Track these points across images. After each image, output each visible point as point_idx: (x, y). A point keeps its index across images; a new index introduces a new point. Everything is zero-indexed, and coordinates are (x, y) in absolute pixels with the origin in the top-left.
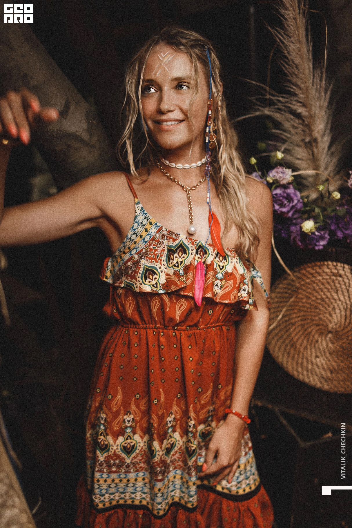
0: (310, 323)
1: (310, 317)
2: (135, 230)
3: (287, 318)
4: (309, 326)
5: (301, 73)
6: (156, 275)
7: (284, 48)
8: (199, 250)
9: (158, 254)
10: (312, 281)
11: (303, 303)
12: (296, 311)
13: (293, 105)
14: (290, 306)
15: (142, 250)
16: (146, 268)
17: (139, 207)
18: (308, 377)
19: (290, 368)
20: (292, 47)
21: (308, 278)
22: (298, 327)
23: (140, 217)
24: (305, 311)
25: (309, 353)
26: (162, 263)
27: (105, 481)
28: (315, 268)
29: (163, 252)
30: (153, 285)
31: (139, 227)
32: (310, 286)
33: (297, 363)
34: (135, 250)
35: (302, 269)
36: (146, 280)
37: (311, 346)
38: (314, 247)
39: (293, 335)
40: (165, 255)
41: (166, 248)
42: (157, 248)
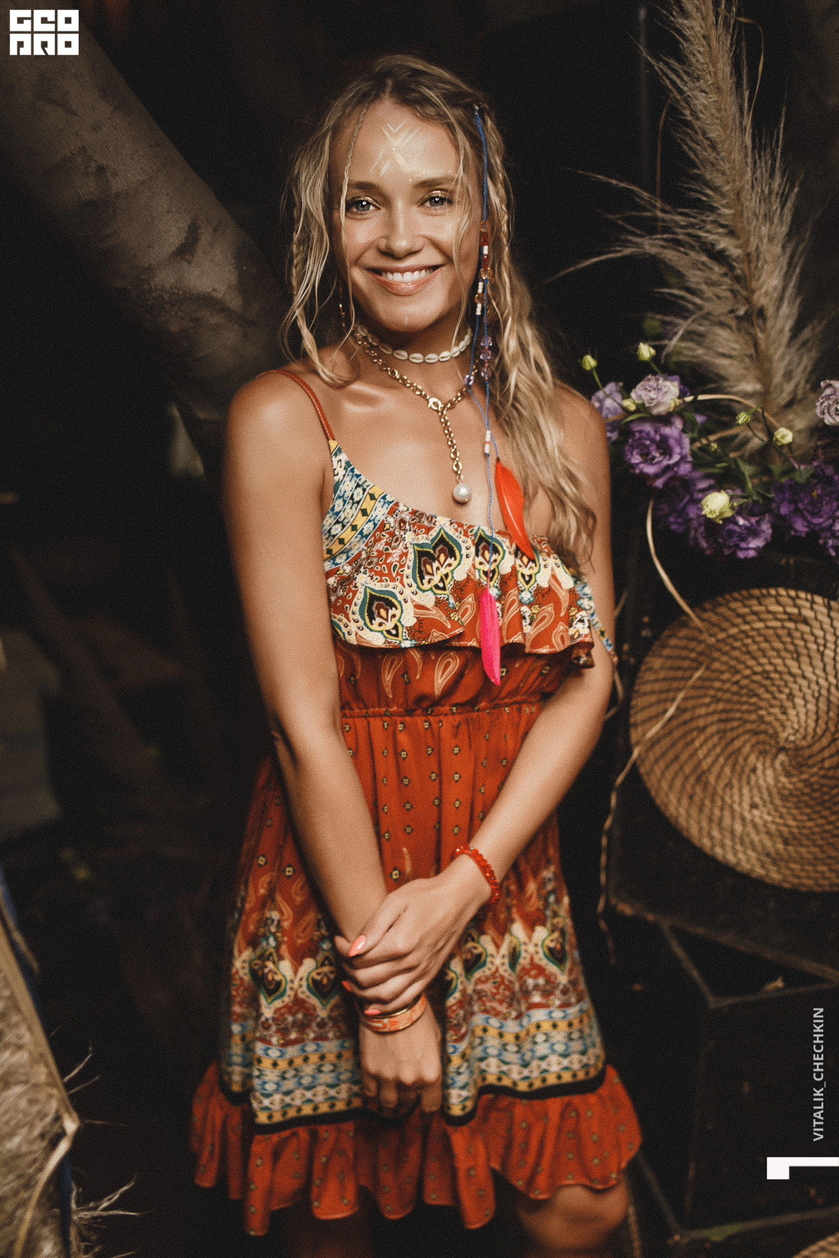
0: (737, 727)
1: (738, 715)
2: (337, 513)
3: (688, 716)
4: (735, 733)
5: (723, 159)
6: (394, 609)
7: (683, 103)
8: (480, 547)
9: (393, 563)
10: (742, 632)
11: (724, 682)
12: (707, 700)
13: (707, 231)
14: (693, 687)
15: (360, 554)
16: (370, 594)
17: (340, 460)
18: (735, 853)
19: (694, 831)
20: (701, 101)
21: (734, 625)
22: (712, 736)
23: (345, 486)
24: (728, 701)
25: (736, 798)
26: (406, 581)
27: (275, 1065)
28: (748, 603)
29: (404, 558)
30: (389, 632)
31: (348, 507)
32: (738, 644)
33: (710, 820)
34: (344, 556)
35: (720, 605)
36: (373, 621)
37: (740, 779)
38: (734, 553)
39: (701, 754)
40: (411, 564)
41: (411, 550)
42: (390, 551)
